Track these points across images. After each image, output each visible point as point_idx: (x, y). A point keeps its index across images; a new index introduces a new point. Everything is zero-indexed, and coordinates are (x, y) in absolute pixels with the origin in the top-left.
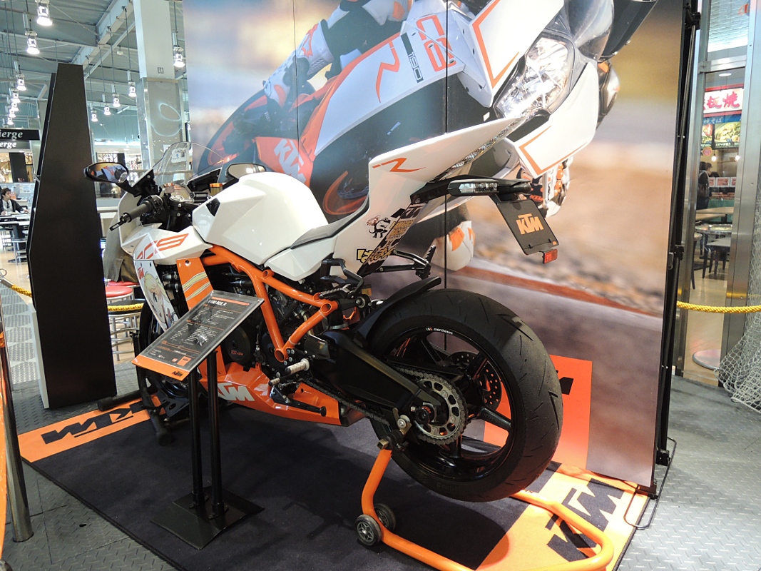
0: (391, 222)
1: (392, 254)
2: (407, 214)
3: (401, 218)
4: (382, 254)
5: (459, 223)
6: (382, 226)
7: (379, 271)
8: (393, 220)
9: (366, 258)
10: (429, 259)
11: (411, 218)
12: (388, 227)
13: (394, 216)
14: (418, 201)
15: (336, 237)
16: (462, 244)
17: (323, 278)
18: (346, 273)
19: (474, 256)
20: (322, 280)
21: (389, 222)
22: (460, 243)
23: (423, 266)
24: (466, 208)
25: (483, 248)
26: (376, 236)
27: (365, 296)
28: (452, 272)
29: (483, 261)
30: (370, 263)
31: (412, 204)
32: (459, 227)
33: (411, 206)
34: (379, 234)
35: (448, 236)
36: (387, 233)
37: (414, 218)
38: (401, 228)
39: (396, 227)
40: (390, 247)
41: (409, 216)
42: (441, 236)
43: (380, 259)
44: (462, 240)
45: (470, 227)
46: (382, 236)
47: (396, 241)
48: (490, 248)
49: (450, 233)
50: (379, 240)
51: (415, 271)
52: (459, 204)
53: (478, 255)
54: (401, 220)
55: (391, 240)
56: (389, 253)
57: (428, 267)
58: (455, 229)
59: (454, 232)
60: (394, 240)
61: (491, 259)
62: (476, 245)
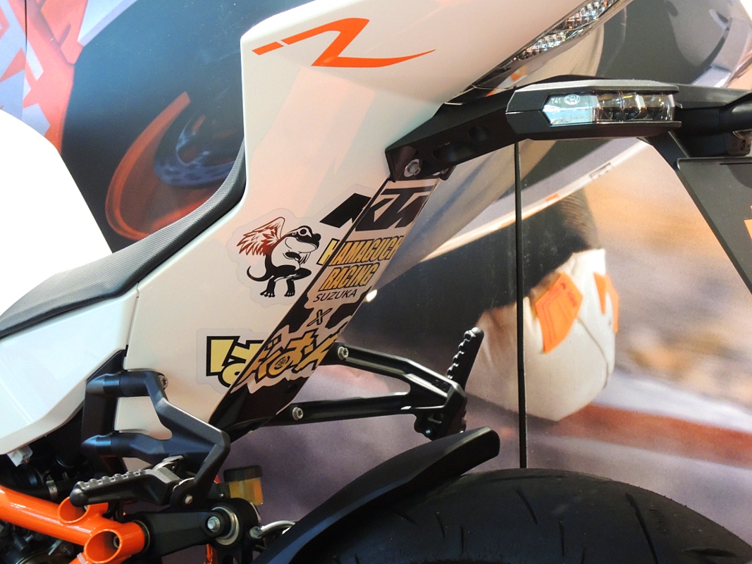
0: (323, 243)
1: (331, 358)
2: (378, 214)
3: (358, 227)
4: (295, 356)
5: (563, 257)
6: (291, 255)
7: (287, 419)
8: (329, 234)
9: (240, 367)
10: (461, 375)
11: (392, 231)
12: (313, 258)
13: (334, 219)
14: (412, 168)
15: (132, 293)
16: (577, 328)
17: (92, 441)
18: (168, 418)
19: (619, 368)
20: (91, 448)
21: (315, 239)
22: (567, 324)
23: (440, 399)
24: (585, 207)
25: (646, 342)
26: (270, 291)
27: (241, 506)
28: (544, 424)
29: (649, 385)
30: (253, 387)
31: (392, 179)
32: (565, 269)
33: (391, 185)
34: (281, 284)
35: (526, 302)
36: (309, 279)
37: (403, 231)
38: (360, 264)
39: (339, 259)
40: (323, 332)
41: (384, 223)
42: (503, 302)
43: (289, 375)
44: (575, 315)
45: (602, 271)
46: (291, 291)
47: (345, 310)
48: (670, 340)
49: (535, 291)
50: (282, 305)
51: (413, 418)
52: (563, 194)
53: (631, 365)
54: (356, 235)
55: (323, 306)
56: (320, 354)
57: (458, 404)
58: (551, 277)
59: (547, 286)
60: (336, 304)
61: (676, 375)
62: (623, 330)
